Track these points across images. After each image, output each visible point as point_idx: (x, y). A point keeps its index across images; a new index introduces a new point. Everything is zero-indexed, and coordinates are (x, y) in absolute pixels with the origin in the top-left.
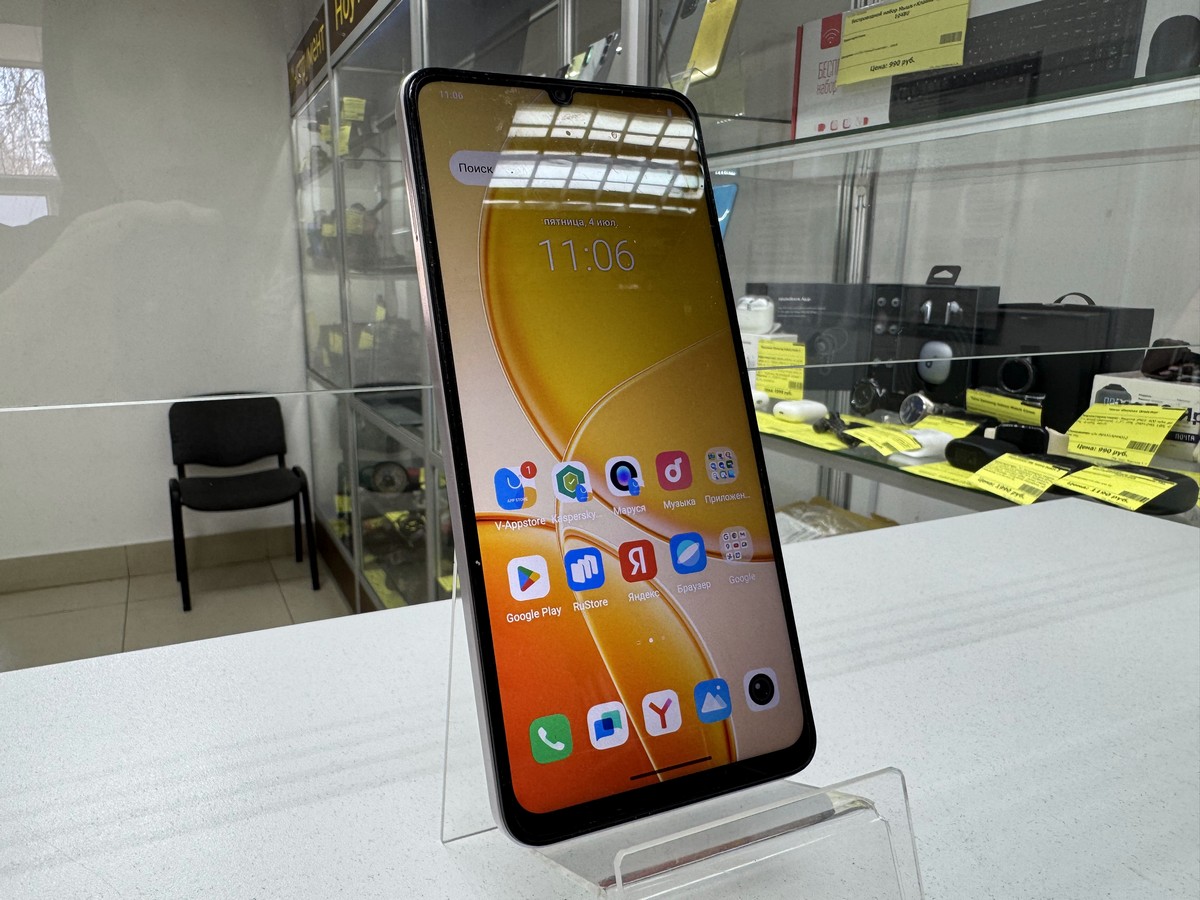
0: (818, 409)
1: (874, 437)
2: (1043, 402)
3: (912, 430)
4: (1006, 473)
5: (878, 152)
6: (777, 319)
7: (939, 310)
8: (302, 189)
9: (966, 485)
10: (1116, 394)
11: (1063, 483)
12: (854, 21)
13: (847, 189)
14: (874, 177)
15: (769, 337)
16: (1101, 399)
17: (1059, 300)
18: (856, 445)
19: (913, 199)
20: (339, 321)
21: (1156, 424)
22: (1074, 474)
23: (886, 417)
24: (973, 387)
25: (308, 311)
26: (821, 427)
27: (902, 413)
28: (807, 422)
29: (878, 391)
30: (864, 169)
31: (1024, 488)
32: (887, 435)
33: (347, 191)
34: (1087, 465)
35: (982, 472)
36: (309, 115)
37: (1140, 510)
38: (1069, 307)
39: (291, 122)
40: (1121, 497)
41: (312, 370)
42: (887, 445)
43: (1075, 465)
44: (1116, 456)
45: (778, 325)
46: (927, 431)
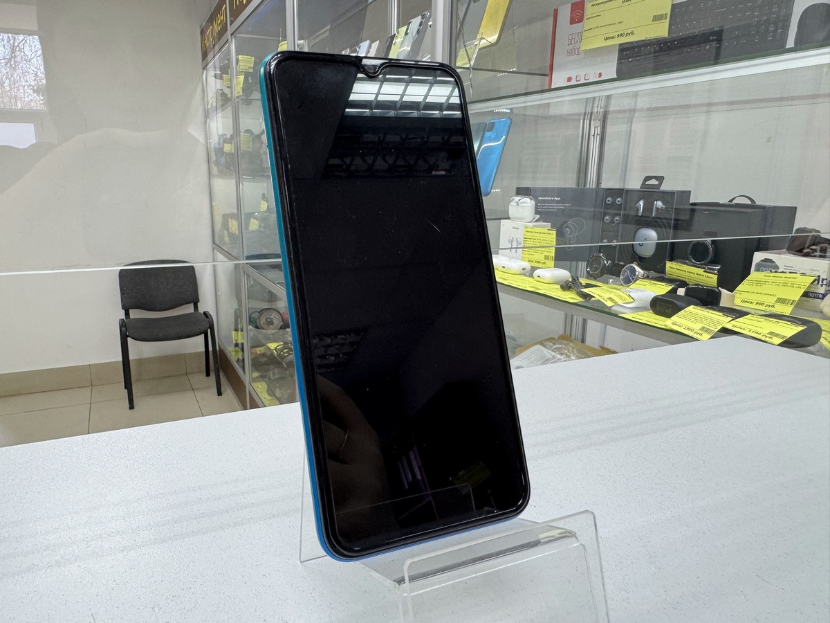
0: (564, 274)
1: (601, 294)
2: (719, 270)
3: (628, 289)
4: (692, 319)
5: (608, 97)
6: (537, 213)
7: (648, 207)
8: (210, 120)
9: (663, 327)
10: (768, 265)
11: (729, 326)
12: (593, 5)
13: (587, 122)
14: (605, 114)
15: (531, 224)
16: (757, 269)
17: (731, 201)
18: (590, 299)
19: (633, 129)
20: (235, 211)
21: (795, 286)
22: (737, 320)
23: (611, 280)
24: (671, 260)
25: (213, 204)
26: (566, 287)
27: (621, 277)
28: (556, 283)
29: (605, 262)
30: (598, 109)
31: (703, 329)
32: (611, 292)
33: (241, 120)
34: (746, 314)
35: (674, 318)
36: (215, 67)
37: (783, 344)
38: (738, 205)
39: (203, 73)
40: (768, 335)
41: (216, 245)
42: (610, 299)
43: (738, 313)
44: (767, 308)
45: (538, 216)
46: (637, 290)
